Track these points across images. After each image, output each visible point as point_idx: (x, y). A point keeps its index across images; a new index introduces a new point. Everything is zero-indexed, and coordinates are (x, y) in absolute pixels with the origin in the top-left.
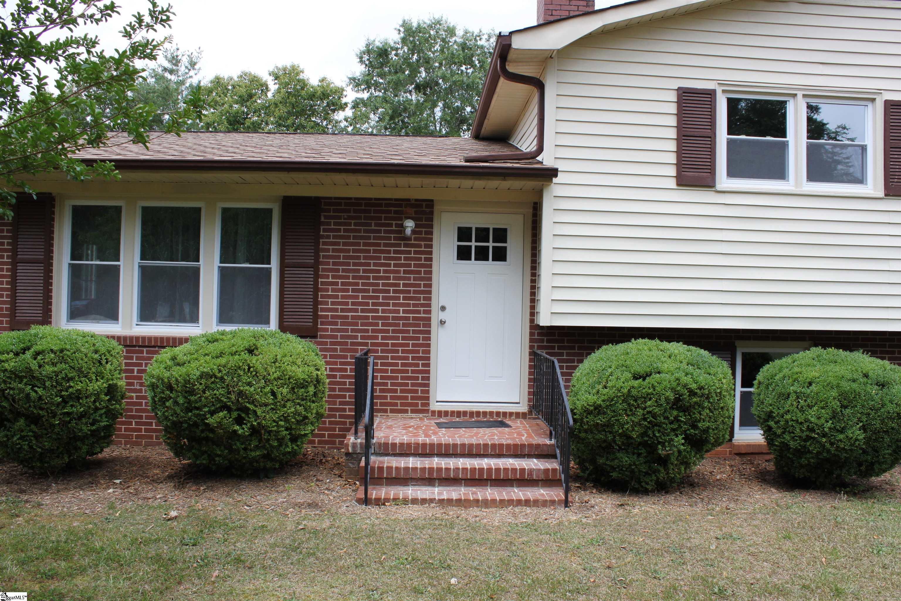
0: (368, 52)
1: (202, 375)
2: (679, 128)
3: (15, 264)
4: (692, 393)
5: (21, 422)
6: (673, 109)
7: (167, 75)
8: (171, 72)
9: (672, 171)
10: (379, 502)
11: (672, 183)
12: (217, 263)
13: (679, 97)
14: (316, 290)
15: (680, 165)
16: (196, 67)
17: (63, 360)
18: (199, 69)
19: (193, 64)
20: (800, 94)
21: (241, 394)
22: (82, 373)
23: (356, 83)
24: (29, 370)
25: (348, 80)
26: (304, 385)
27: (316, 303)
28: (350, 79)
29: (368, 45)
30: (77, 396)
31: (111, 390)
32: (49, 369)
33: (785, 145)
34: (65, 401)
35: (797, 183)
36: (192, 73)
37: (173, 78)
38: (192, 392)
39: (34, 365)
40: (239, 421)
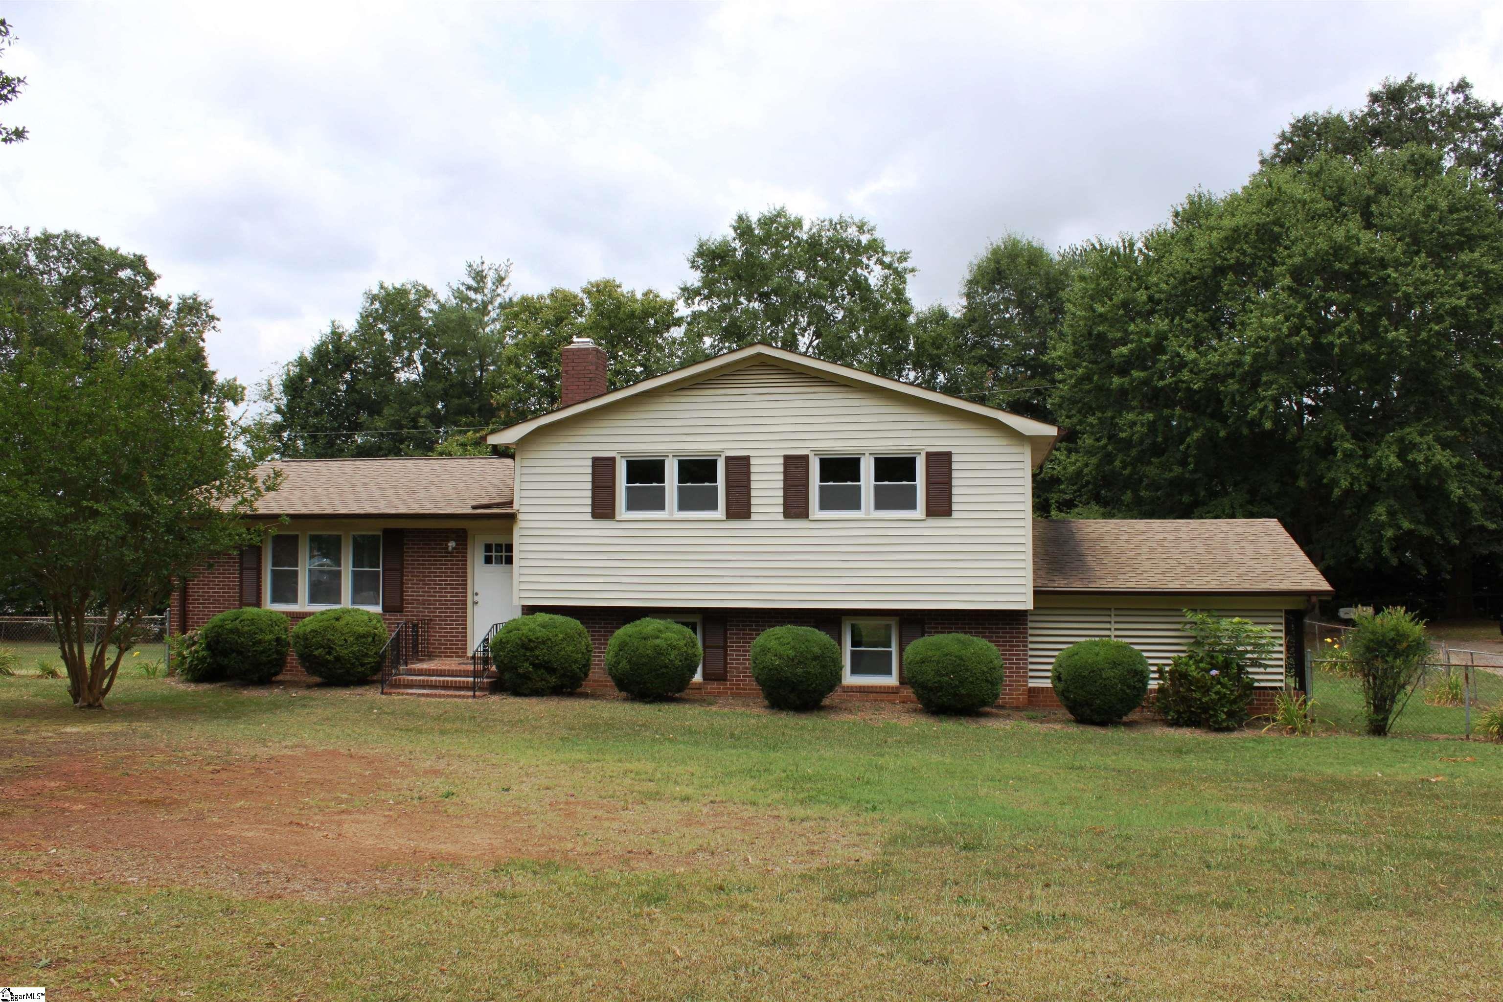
0: (700, 254)
1: (312, 631)
2: (593, 482)
3: (242, 570)
4: (530, 640)
5: (234, 655)
6: (589, 470)
7: (472, 295)
8: (476, 290)
9: (589, 509)
10: (386, 694)
11: (589, 517)
12: (351, 568)
13: (593, 463)
14: (402, 584)
15: (594, 505)
16: (505, 282)
17: (253, 624)
18: (509, 284)
19: (500, 280)
20: (670, 455)
21: (329, 640)
22: (261, 630)
23: (689, 294)
24: (237, 629)
25: (679, 291)
26: (364, 636)
27: (402, 592)
28: (682, 289)
29: (701, 246)
30: (260, 642)
31: (278, 640)
32: (246, 628)
33: (663, 488)
34: (254, 644)
35: (671, 513)
36: (500, 290)
37: (479, 297)
38: (307, 639)
39: (239, 626)
40: (329, 653)
